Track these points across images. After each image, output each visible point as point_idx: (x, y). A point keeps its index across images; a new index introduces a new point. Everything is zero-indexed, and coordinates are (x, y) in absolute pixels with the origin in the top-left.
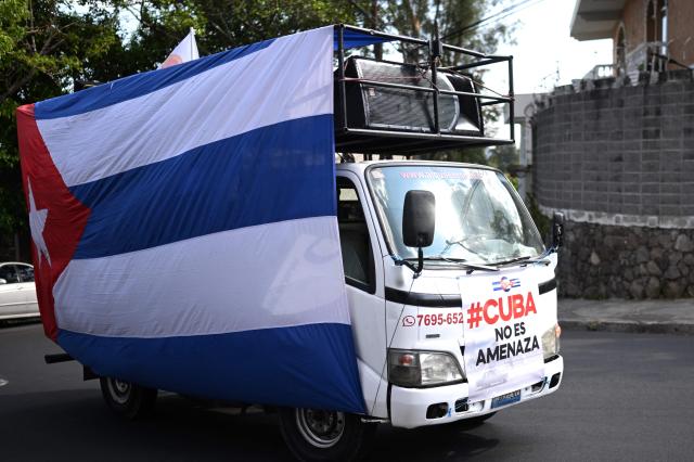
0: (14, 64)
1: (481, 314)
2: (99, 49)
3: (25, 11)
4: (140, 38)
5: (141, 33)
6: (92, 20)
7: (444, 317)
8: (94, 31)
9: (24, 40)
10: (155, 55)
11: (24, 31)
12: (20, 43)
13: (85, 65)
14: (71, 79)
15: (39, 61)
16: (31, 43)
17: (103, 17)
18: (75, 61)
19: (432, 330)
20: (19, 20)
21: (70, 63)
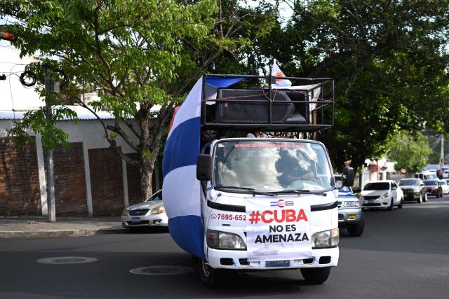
0: (208, 45)
1: (260, 217)
2: (264, 31)
3: (215, 8)
4: (293, 22)
5: (294, 19)
6: (261, 11)
7: (234, 216)
8: (262, 18)
9: (215, 28)
10: (303, 34)
11: (215, 21)
12: (212, 30)
13: (256, 44)
14: (246, 54)
15: (224, 42)
16: (219, 30)
17: (268, 9)
18: (248, 41)
19: (226, 222)
20: (211, 14)
21: (245, 42)
